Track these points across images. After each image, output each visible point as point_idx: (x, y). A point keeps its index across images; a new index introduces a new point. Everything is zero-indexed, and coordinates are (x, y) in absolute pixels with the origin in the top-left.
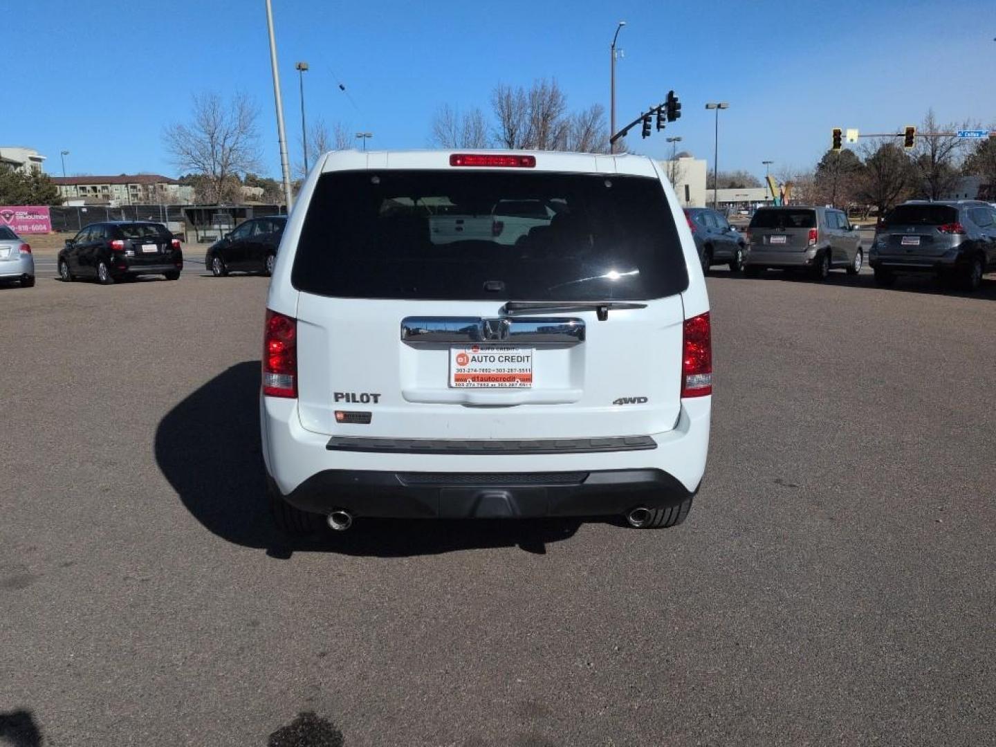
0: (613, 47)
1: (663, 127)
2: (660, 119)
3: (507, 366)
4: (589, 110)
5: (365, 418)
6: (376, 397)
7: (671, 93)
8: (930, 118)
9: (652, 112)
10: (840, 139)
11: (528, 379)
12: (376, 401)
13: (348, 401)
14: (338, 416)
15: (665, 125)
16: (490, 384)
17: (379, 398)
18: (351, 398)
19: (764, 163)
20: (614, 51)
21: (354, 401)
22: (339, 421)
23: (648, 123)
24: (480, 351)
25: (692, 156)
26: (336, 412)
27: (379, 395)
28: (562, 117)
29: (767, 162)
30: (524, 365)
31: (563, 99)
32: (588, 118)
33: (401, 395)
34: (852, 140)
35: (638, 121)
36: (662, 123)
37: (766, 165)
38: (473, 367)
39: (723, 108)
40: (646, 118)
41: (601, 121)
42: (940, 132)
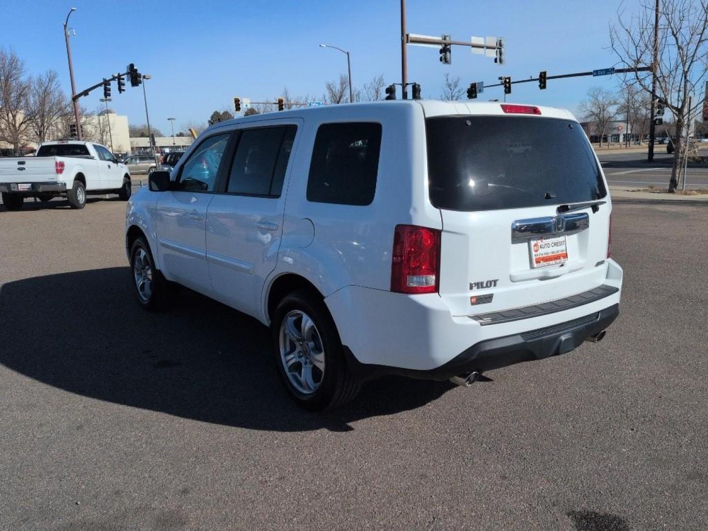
0: (65, 26)
1: (124, 90)
2: (120, 85)
3: (555, 249)
4: (45, 73)
5: (488, 299)
6: (495, 282)
7: (132, 66)
8: (286, 93)
9: (114, 79)
10: (239, 105)
11: (566, 256)
12: (495, 285)
13: (478, 288)
14: (473, 300)
15: (124, 88)
16: (551, 262)
17: (498, 283)
18: (480, 285)
19: (169, 119)
20: (67, 30)
21: (482, 287)
22: (473, 304)
23: (108, 86)
24: (544, 241)
25: (114, 113)
26: (472, 298)
27: (498, 280)
28: (23, 79)
29: (172, 119)
30: (563, 247)
31: (22, 64)
32: (44, 80)
33: (509, 278)
34: (247, 106)
35: (100, 85)
36: (123, 88)
37: (171, 121)
38: (542, 252)
39: (147, 79)
40: (106, 83)
41: (57, 84)
42: (292, 102)
